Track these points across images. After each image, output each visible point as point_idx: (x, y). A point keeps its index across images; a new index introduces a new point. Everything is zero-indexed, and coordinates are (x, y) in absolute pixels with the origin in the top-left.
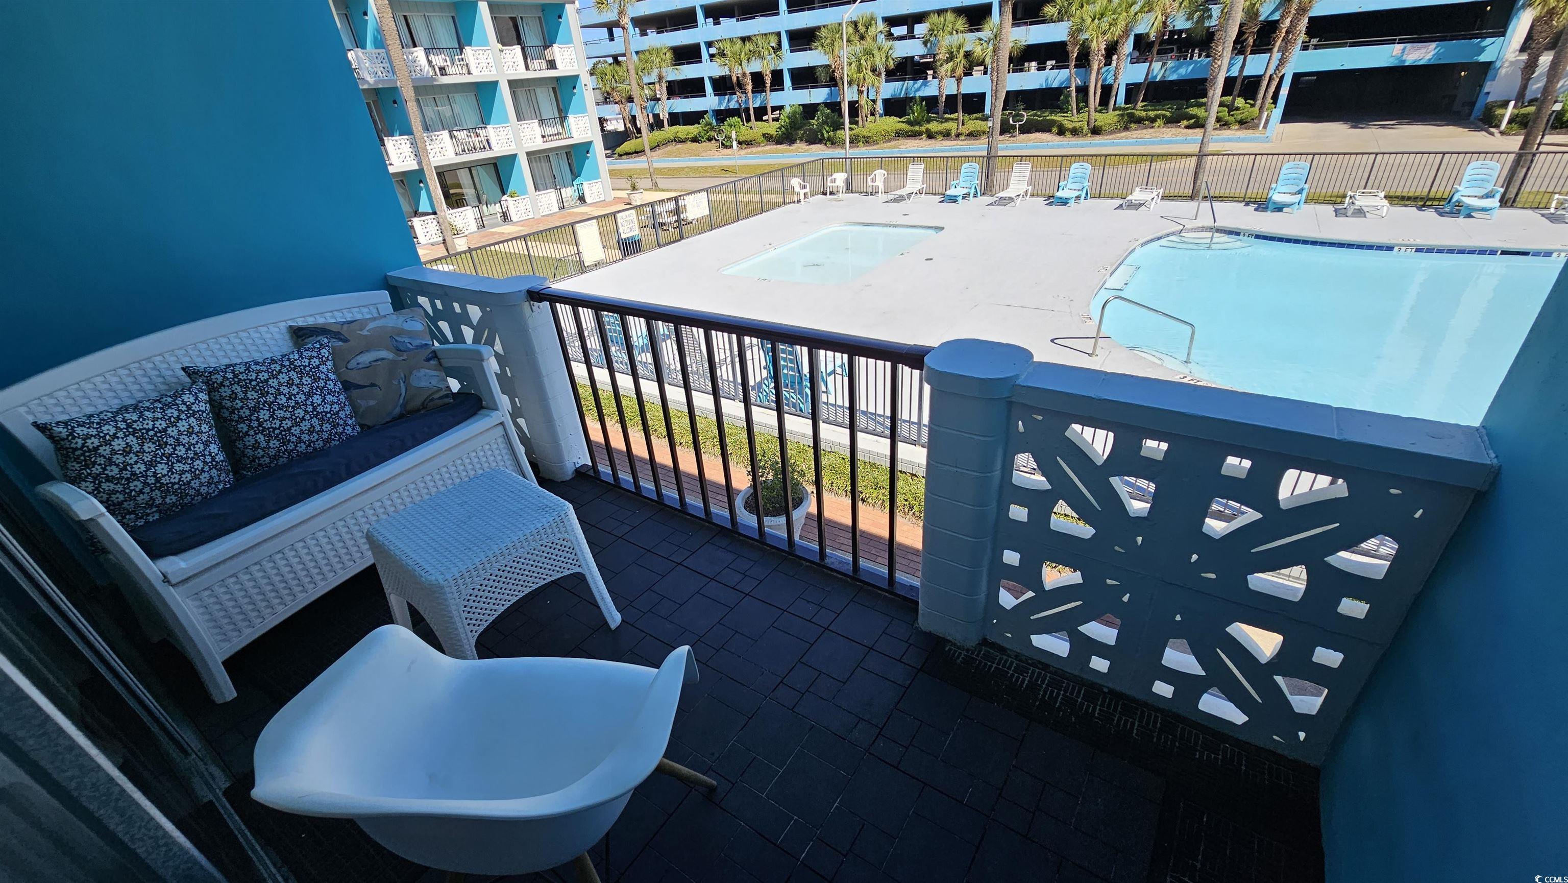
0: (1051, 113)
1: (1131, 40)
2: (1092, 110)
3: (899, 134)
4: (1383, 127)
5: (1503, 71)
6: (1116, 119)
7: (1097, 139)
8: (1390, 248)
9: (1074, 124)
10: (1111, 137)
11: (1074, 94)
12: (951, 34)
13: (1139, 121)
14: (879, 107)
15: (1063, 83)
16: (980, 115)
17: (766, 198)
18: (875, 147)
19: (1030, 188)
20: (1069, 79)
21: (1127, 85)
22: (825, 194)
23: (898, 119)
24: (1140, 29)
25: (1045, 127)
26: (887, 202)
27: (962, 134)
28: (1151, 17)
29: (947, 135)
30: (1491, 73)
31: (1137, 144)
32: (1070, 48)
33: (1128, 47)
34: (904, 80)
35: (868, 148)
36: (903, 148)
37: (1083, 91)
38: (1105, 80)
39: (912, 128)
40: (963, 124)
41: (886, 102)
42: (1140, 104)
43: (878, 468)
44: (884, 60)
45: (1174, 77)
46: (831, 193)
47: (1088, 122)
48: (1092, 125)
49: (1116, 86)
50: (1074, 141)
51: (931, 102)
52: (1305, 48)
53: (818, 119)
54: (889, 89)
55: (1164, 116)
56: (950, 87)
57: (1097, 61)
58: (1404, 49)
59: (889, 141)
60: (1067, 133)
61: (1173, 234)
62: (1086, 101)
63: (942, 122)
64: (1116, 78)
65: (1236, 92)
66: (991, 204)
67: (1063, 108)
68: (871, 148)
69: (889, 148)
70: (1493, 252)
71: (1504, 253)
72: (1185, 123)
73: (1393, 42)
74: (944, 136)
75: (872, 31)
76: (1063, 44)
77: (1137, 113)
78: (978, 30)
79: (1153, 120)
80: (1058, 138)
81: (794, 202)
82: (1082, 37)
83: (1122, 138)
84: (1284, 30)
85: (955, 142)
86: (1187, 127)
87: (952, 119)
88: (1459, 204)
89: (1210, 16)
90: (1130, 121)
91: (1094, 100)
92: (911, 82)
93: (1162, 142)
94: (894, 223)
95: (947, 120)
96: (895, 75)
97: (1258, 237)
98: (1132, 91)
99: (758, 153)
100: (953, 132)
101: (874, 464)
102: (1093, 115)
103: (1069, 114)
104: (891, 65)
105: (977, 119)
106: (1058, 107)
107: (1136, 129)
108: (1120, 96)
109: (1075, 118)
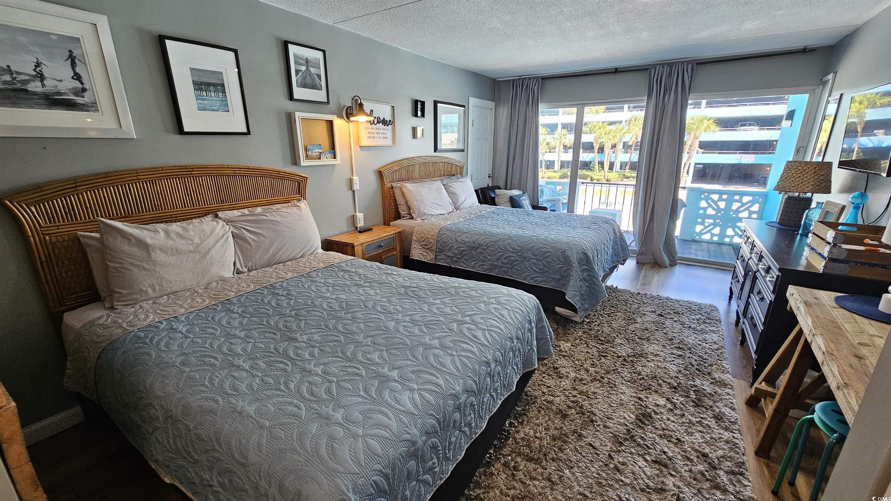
1: (622, 144)
2: (606, 172)
6: (617, 176)
9: (597, 177)
11: (597, 164)
13: (627, 177)
15: (591, 159)
16: (552, 170)
20: (595, 158)
21: (621, 162)
24: (626, 139)
27: (544, 177)
28: (629, 136)
32: (594, 145)
33: (620, 146)
37: (601, 164)
38: (610, 159)
42: (627, 171)
48: (606, 179)
49: (616, 162)
52: (697, 153)
57: (607, 150)
58: (741, 157)
60: (595, 180)
62: (603, 168)
64: (616, 159)
67: (591, 169)
76: (592, 143)
77: (626, 174)
78: (553, 134)
82: (600, 141)
84: (689, 145)
90: (623, 177)
91: (607, 166)
98: (623, 166)
102: (607, 174)
103: (595, 172)
106: (589, 169)
107: (626, 181)
108: (617, 166)
109: (598, 174)
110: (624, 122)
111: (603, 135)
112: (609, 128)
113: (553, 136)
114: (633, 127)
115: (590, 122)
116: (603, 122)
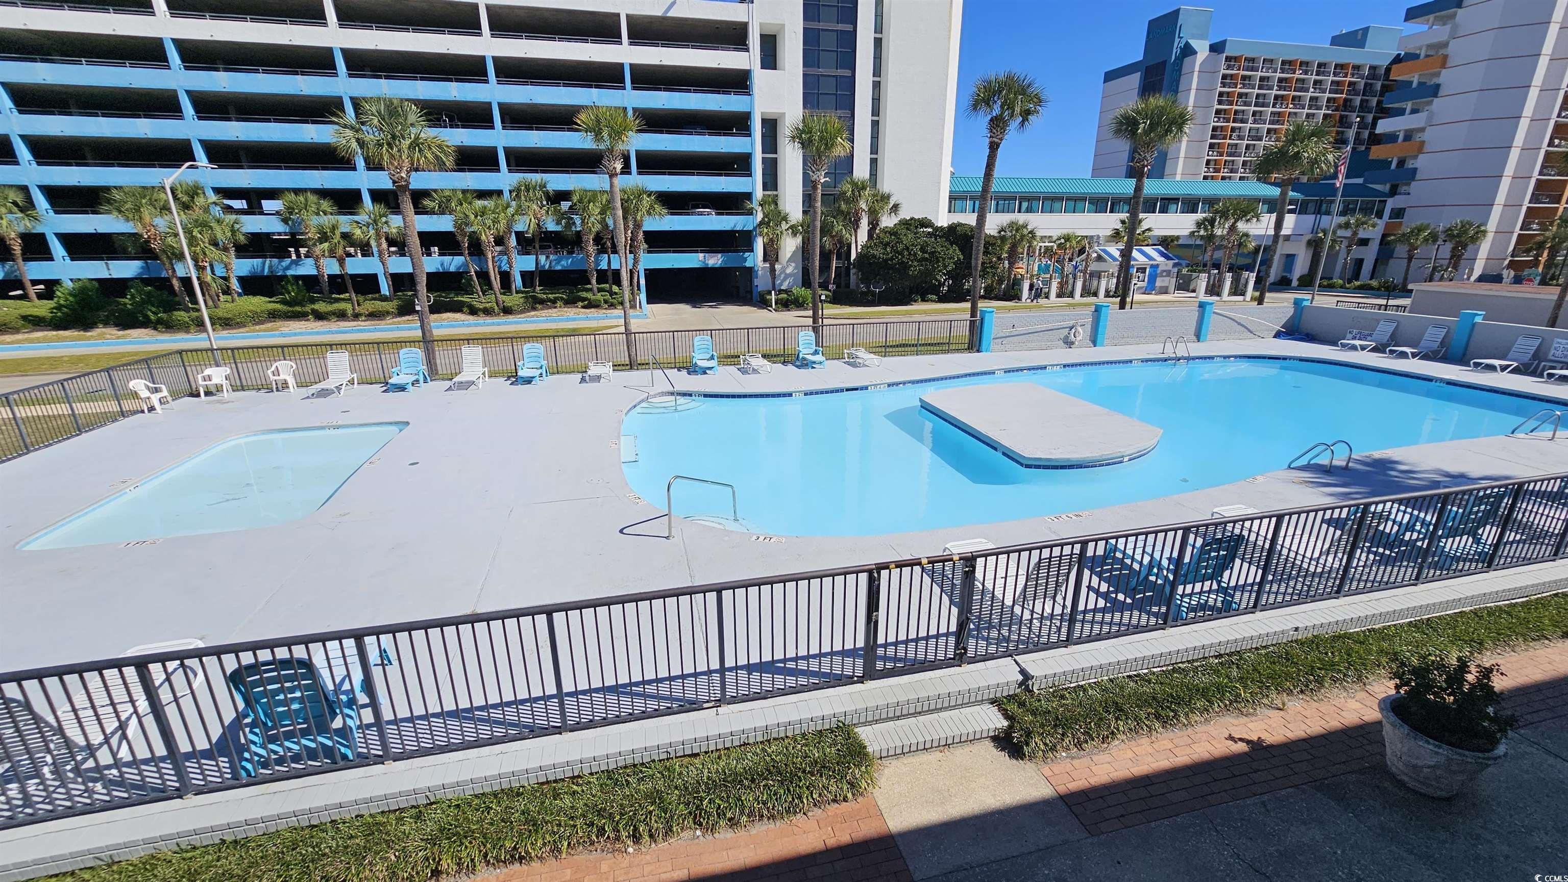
0: (457, 295)
1: (514, 236)
2: (498, 293)
3: (273, 316)
4: (711, 307)
5: (760, 273)
6: (522, 300)
7: (511, 318)
8: (790, 395)
9: (484, 305)
10: (522, 316)
11: (475, 278)
12: (318, 214)
13: (542, 302)
14: (235, 285)
15: (460, 268)
16: (377, 295)
17: (81, 408)
18: (241, 330)
19: (486, 369)
20: (466, 264)
21: (522, 272)
22: (198, 395)
23: (268, 299)
24: (520, 227)
25: (457, 308)
26: (308, 397)
27: (361, 315)
28: (526, 219)
29: (341, 315)
30: (754, 275)
31: (546, 321)
32: (459, 238)
33: (513, 241)
34: (265, 257)
35: (230, 331)
36: (285, 330)
37: (483, 276)
38: (500, 267)
39: (291, 309)
40: (359, 305)
41: (241, 280)
42: (538, 288)
43: (518, 794)
44: (229, 234)
45: (559, 268)
46: (208, 393)
47: (497, 303)
48: (501, 306)
49: (512, 273)
50: (489, 320)
51: (311, 282)
52: (647, 251)
53: (133, 297)
54: (244, 266)
55: (562, 299)
56: (331, 267)
57: (488, 249)
58: (705, 256)
59: (262, 323)
60: (480, 313)
61: (642, 401)
62: (489, 284)
63: (331, 303)
64: (511, 267)
65: (610, 281)
66: (450, 389)
67: (468, 290)
68: (235, 331)
69: (265, 331)
70: (842, 390)
71: (848, 390)
72: (580, 304)
73: (696, 252)
74: (338, 317)
75: (200, 201)
76: (452, 234)
77: (538, 296)
78: (351, 213)
79: (554, 301)
80: (471, 317)
81: (143, 412)
82: (469, 230)
83: (533, 316)
84: (628, 240)
85: (355, 323)
86: (583, 307)
87: (343, 300)
88: (804, 359)
89: (574, 223)
90: (534, 303)
91: (496, 283)
92: (275, 261)
93: (568, 320)
94: (334, 423)
95: (338, 300)
96: (247, 251)
97: (706, 396)
98: (527, 276)
99: (18, 342)
100: (350, 312)
101: (511, 789)
102: (502, 298)
103: (475, 296)
104: (242, 239)
105: (375, 299)
106: (463, 289)
107: (542, 309)
108: (518, 281)
109: (482, 299)
110: (506, 194)
111: (472, 217)
112: (479, 203)
113: (356, 218)
114: (527, 204)
115: (435, 191)
116: (464, 192)
